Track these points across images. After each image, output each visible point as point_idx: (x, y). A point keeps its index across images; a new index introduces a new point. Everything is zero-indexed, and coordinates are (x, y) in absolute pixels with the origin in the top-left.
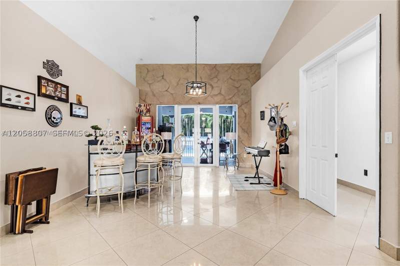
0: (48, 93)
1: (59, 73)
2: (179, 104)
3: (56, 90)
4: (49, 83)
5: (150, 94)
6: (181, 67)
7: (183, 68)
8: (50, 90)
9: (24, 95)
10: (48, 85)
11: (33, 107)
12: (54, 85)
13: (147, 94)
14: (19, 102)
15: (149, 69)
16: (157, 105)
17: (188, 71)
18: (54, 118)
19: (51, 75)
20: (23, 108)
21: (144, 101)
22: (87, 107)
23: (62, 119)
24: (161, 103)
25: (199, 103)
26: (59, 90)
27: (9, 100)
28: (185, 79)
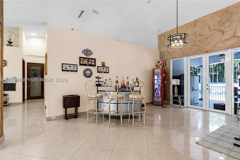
0: (84, 63)
1: (91, 53)
2: (188, 55)
3: (89, 61)
4: (85, 59)
5: (166, 53)
6: (189, 25)
7: (191, 25)
8: (86, 62)
9: (72, 66)
10: (84, 60)
11: (76, 70)
12: (87, 59)
13: (164, 53)
14: (70, 69)
15: (165, 35)
16: (171, 60)
17: (196, 25)
18: (87, 74)
19: (86, 55)
20: (72, 71)
21: (163, 58)
22: (108, 67)
23: (91, 74)
24: (173, 58)
25: (207, 52)
26: (90, 61)
27: (66, 68)
28: (193, 34)
